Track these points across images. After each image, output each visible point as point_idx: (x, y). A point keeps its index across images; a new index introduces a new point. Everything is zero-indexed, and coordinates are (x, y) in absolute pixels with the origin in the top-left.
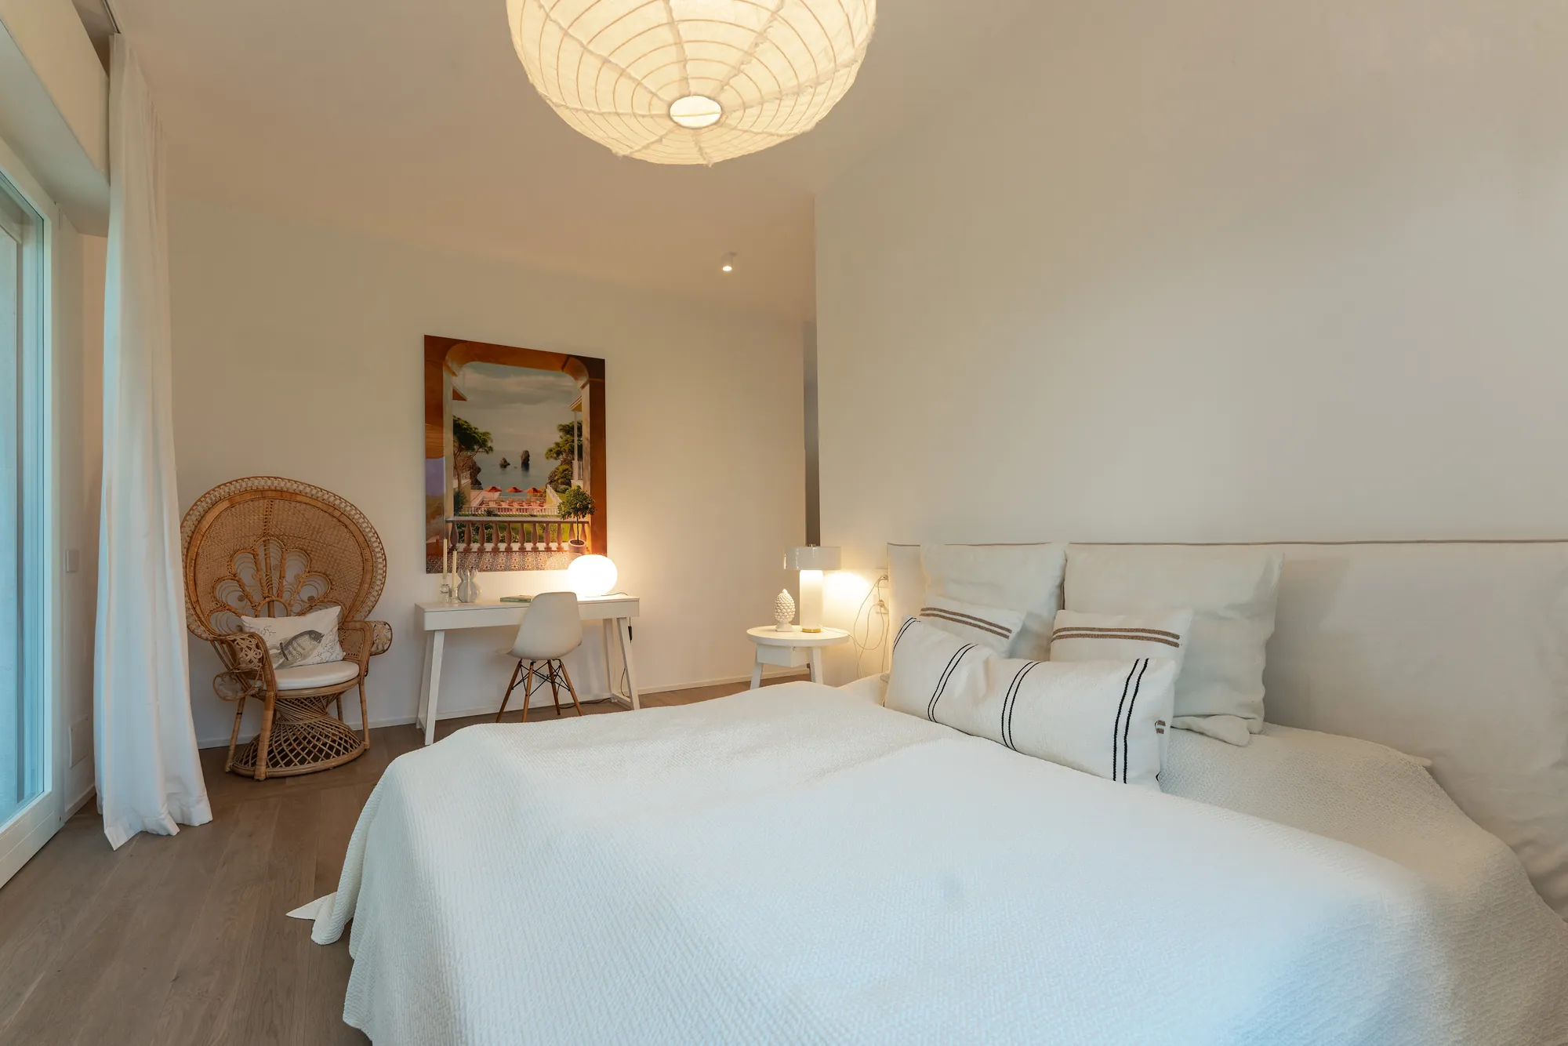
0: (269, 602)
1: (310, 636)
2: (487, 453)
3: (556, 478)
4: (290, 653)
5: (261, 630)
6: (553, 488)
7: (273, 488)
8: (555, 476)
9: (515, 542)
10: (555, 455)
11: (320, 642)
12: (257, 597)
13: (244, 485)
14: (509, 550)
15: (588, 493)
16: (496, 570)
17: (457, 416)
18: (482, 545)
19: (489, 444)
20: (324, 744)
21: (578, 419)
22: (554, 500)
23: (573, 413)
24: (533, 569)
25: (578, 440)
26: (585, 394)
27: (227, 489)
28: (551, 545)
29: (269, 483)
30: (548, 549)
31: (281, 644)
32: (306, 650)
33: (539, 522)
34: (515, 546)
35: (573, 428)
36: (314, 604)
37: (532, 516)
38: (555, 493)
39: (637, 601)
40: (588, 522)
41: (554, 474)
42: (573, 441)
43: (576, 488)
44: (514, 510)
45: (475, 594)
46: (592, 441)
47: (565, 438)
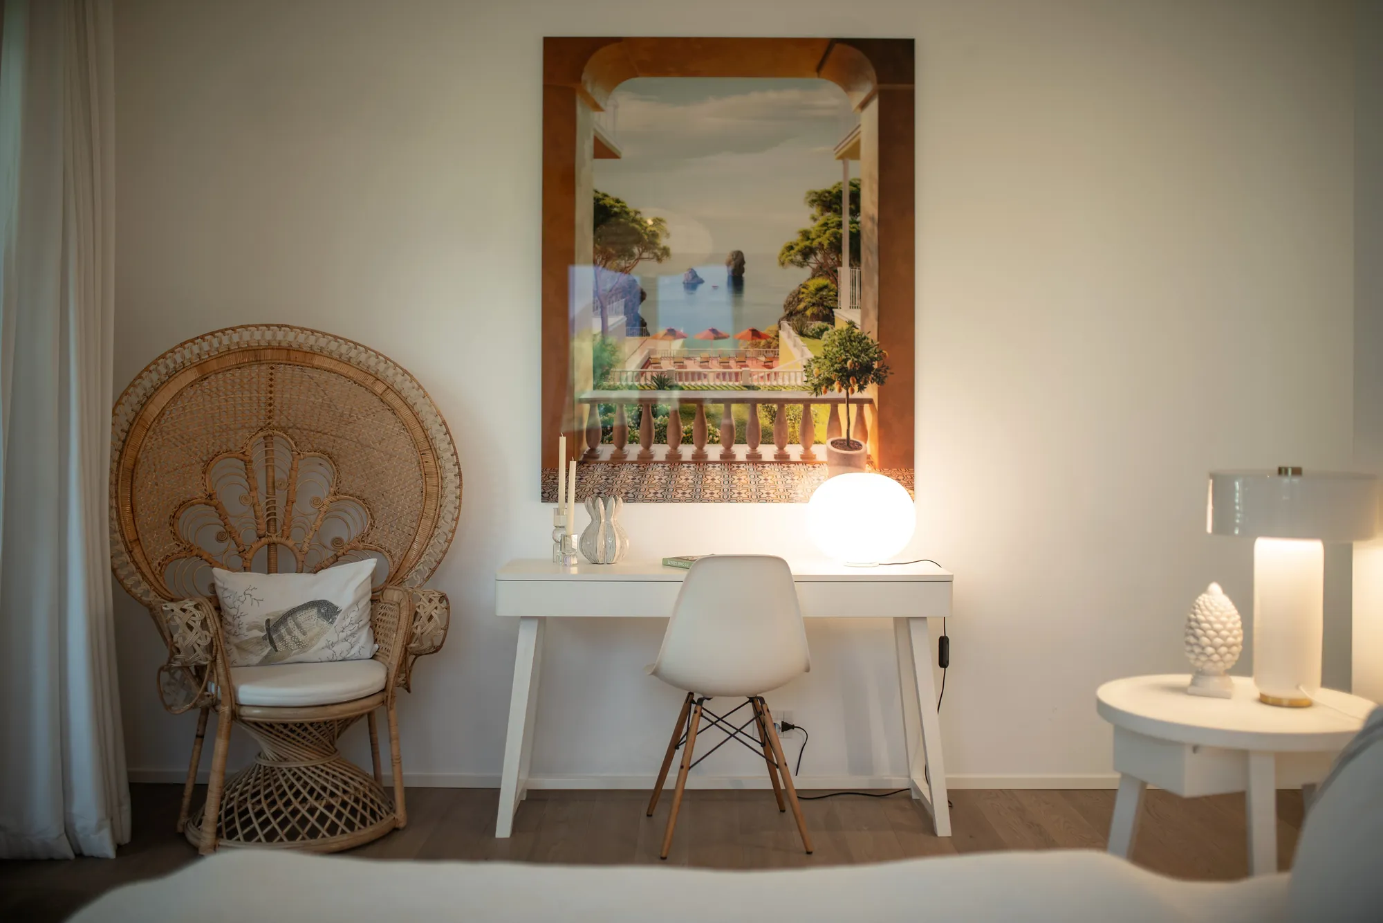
0: (269, 545)
1: (319, 611)
2: (659, 260)
3: (802, 306)
4: (281, 638)
5: (239, 594)
6: (795, 328)
7: (275, 344)
8: (800, 301)
9: (712, 442)
10: (799, 258)
11: (332, 623)
12: (248, 535)
13: (225, 340)
14: (700, 459)
15: (873, 336)
16: (674, 500)
17: (602, 190)
18: (647, 447)
19: (663, 242)
20: (312, 811)
21: (852, 176)
22: (796, 353)
23: (840, 162)
24: (749, 499)
25: (852, 222)
26: (869, 121)
27: (196, 349)
28: (789, 449)
29: (268, 335)
30: (782, 459)
31: (268, 621)
32: (309, 634)
33: (765, 401)
34: (714, 452)
35: (838, 196)
36: (342, 551)
37: (749, 387)
38: (799, 339)
39: (948, 580)
40: (870, 401)
41: (796, 297)
42: (840, 225)
43: (845, 327)
44: (711, 376)
45: (610, 547)
46: (883, 222)
47: (822, 220)
